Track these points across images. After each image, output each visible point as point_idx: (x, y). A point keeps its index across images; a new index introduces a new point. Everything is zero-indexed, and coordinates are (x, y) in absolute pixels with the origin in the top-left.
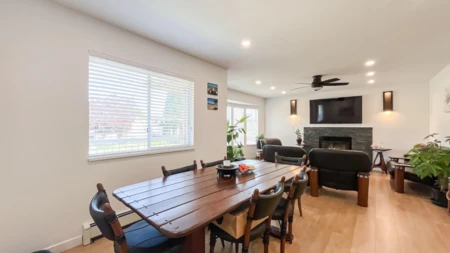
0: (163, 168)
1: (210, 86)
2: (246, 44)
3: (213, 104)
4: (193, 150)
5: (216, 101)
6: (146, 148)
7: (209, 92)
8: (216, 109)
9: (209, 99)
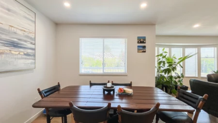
0: (90, 81)
1: (139, 38)
2: (144, 5)
3: (142, 49)
4: (126, 75)
5: (144, 47)
6: (102, 72)
7: (138, 43)
8: (145, 52)
9: (138, 46)
